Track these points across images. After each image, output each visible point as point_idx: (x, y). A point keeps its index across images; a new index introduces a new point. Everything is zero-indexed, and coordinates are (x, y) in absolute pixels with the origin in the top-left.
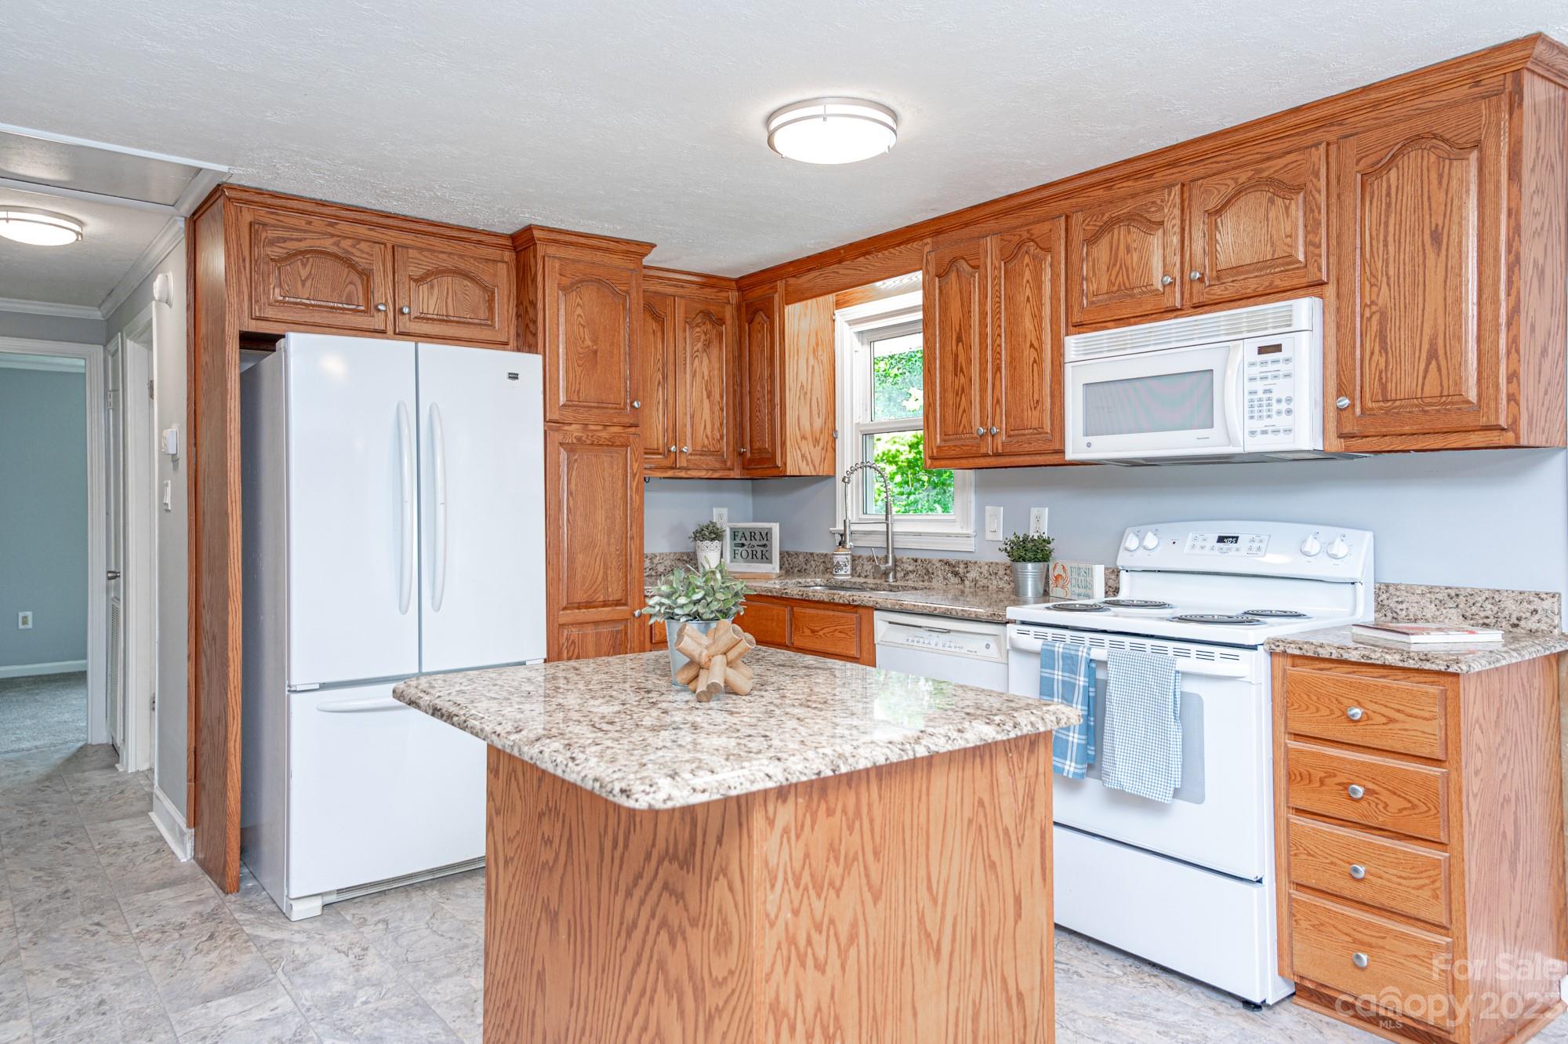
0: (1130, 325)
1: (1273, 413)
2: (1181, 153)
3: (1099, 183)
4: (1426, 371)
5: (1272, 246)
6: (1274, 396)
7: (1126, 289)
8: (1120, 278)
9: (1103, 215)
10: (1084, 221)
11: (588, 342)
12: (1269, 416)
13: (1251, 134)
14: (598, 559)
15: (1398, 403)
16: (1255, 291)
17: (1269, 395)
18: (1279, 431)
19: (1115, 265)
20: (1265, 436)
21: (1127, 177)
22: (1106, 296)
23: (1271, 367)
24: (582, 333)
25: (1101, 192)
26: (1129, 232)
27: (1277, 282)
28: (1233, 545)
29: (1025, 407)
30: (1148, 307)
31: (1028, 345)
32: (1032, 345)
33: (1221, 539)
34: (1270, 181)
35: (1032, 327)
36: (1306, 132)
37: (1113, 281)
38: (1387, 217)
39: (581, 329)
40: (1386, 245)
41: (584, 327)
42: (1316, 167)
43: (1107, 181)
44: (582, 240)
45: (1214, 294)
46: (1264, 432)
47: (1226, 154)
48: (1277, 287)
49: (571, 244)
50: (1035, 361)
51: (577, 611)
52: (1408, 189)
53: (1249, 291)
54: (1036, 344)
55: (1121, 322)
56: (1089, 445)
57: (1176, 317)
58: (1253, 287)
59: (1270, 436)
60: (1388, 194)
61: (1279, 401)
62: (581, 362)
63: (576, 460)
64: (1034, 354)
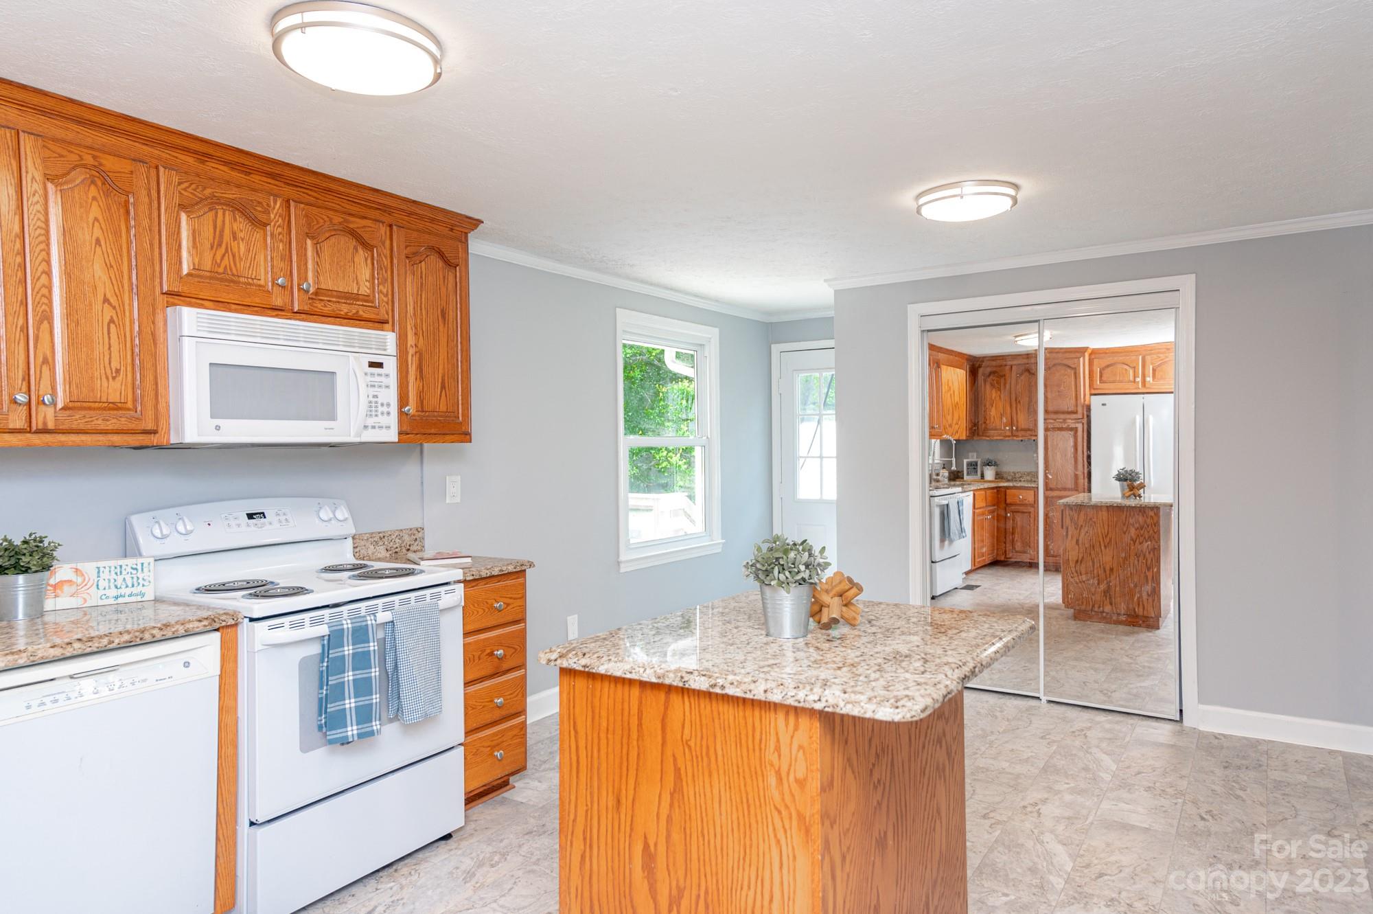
0: (230, 310)
1: (379, 413)
2: (287, 172)
3: (196, 152)
4: (441, 396)
5: (357, 283)
6: (380, 400)
7: (233, 275)
8: (226, 261)
9: (205, 188)
10: (180, 184)
12: (376, 416)
13: (342, 189)
15: (427, 414)
16: (346, 313)
17: (376, 400)
18: (382, 427)
19: (220, 245)
20: (373, 430)
21: (226, 163)
22: (208, 274)
23: (377, 379)
25: (191, 160)
26: (235, 220)
27: (361, 313)
28: (263, 520)
29: (97, 374)
30: (257, 300)
31: (100, 298)
32: (106, 300)
33: (250, 516)
34: (353, 234)
35: (105, 278)
36: (371, 208)
37: (218, 261)
38: (421, 291)
40: (421, 310)
42: (383, 238)
43: (204, 154)
45: (316, 307)
46: (374, 427)
47: (315, 192)
48: (361, 316)
50: (112, 321)
52: (430, 278)
53: (342, 313)
54: (113, 300)
55: (221, 304)
56: (218, 428)
57: (276, 316)
58: (346, 311)
59: (377, 430)
60: (421, 277)
61: (382, 405)
64: (108, 313)
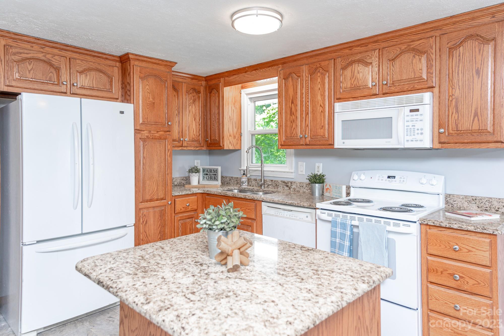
0: (358, 100)
1: (416, 134)
2: (379, 38)
3: (347, 48)
4: (473, 120)
5: (414, 73)
6: (416, 128)
7: (358, 87)
8: (355, 83)
9: (349, 59)
10: (341, 61)
11: (151, 99)
12: (414, 135)
13: (407, 32)
14: (155, 183)
15: (462, 132)
16: (407, 89)
17: (414, 127)
18: (418, 141)
19: (353, 78)
21: (358, 46)
22: (350, 89)
23: (415, 117)
24: (148, 96)
25: (347, 51)
26: (359, 66)
27: (416, 86)
28: (393, 179)
29: (318, 128)
30: (366, 94)
31: (319, 105)
32: (321, 106)
33: (389, 177)
34: (414, 50)
35: (321, 99)
36: (427, 32)
37: (352, 83)
38: (459, 64)
39: (148, 94)
40: (458, 74)
41: (149, 93)
42: (432, 45)
43: (350, 47)
44: (149, 60)
45: (392, 90)
46: (412, 141)
47: (396, 39)
48: (416, 88)
49: (144, 61)
50: (322, 111)
51: (146, 203)
52: (467, 54)
53: (405, 89)
54: (322, 105)
55: (355, 98)
56: (344, 143)
57: (376, 97)
58: (407, 87)
59: (414, 142)
60: (459, 56)
61: (418, 129)
62: (148, 107)
63: (146, 145)
64: (321, 109)
